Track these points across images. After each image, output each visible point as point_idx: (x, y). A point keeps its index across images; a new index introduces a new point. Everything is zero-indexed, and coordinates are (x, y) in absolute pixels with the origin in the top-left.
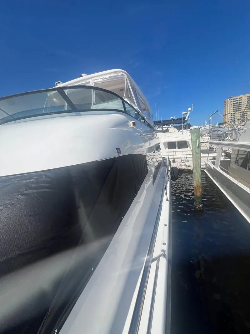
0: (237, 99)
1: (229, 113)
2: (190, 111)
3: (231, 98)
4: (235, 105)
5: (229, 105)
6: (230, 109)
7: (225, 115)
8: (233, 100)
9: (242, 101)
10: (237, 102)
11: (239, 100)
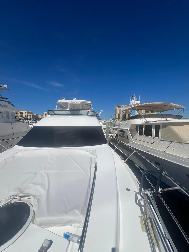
0: (121, 107)
1: (117, 113)
2: (102, 112)
3: (118, 106)
4: (120, 109)
5: (117, 109)
6: (118, 112)
7: (115, 115)
8: (119, 107)
9: (123, 108)
10: (121, 108)
11: (122, 108)
